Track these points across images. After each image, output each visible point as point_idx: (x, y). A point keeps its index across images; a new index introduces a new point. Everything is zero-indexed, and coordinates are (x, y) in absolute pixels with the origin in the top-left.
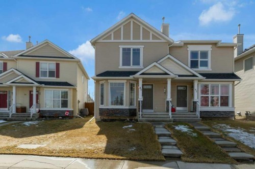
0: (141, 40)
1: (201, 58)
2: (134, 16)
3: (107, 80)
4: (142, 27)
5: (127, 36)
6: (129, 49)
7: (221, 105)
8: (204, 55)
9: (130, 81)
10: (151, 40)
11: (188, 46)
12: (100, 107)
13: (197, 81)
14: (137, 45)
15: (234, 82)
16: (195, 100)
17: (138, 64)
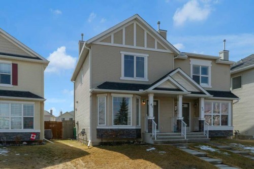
0: (146, 48)
1: (202, 74)
2: (138, 17)
3: (110, 93)
4: (146, 32)
5: (129, 41)
6: (132, 57)
7: (222, 125)
8: (205, 70)
9: (137, 96)
10: (156, 49)
11: (191, 59)
12: (98, 128)
13: (204, 99)
14: (140, 53)
15: (232, 100)
16: (202, 119)
17: (143, 76)
